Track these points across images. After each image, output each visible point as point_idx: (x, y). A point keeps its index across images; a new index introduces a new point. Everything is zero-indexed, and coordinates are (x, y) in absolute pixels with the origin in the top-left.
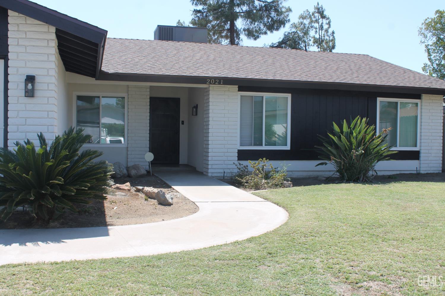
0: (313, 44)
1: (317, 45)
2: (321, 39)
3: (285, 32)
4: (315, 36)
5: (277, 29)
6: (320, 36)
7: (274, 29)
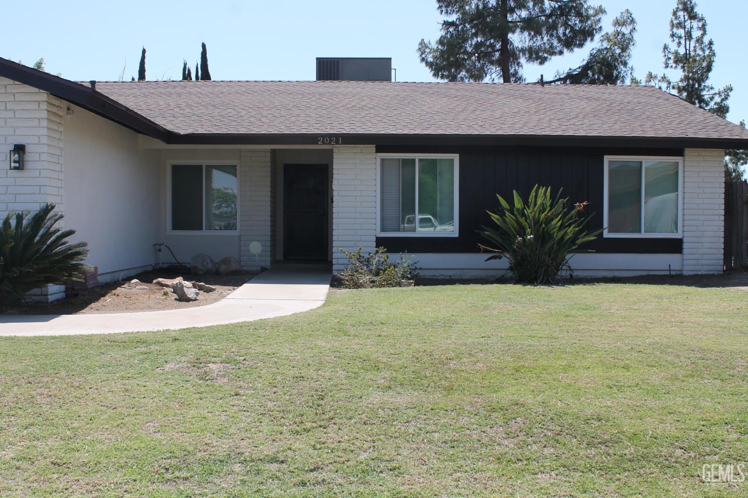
0: (674, 65)
1: (682, 66)
2: (688, 56)
3: (593, 49)
4: (677, 50)
5: (581, 45)
6: (686, 50)
7: (575, 45)
